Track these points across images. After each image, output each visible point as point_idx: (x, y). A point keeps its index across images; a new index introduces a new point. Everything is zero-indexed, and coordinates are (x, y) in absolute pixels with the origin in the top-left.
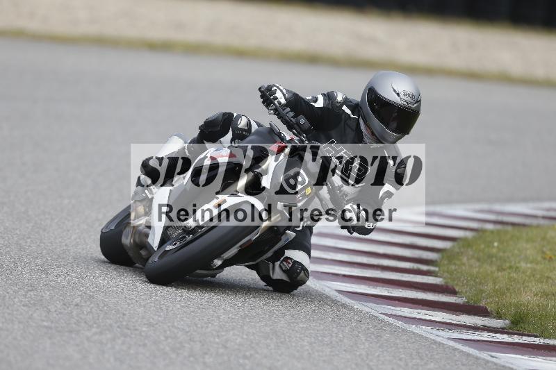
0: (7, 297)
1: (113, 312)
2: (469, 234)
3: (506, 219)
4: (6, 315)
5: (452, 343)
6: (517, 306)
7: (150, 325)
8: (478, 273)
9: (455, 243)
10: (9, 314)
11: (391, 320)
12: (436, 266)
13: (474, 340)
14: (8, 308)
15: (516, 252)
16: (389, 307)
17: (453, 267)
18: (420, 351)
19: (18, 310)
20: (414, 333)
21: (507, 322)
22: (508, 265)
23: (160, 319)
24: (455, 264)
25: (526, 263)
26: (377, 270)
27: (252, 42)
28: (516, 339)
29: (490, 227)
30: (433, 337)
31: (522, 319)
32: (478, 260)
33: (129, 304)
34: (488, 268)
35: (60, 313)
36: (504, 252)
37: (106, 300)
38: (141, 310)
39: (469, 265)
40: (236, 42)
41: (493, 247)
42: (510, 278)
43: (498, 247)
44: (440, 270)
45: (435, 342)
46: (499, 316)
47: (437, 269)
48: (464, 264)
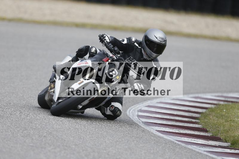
0: (15, 133)
1: (60, 139)
2: (213, 106)
3: (229, 100)
4: (14, 141)
5: (205, 153)
6: (234, 137)
7: (76, 145)
8: (217, 123)
9: (207, 110)
10: (15, 140)
11: (179, 143)
12: (199, 120)
13: (215, 152)
14: (15, 138)
15: (233, 114)
16: (178, 137)
17: (206, 120)
18: (192, 156)
19: (19, 139)
20: (189, 149)
21: (229, 144)
22: (230, 119)
23: (80, 142)
24: (207, 119)
25: (238, 119)
26: (173, 121)
27: (120, 24)
28: (233, 151)
29: (222, 103)
30: (197, 150)
31: (236, 143)
32: (217, 117)
33: (67, 136)
34: (221, 121)
35: (38, 140)
36: (228, 114)
37: (57, 134)
38: (72, 139)
39: (213, 119)
40: (113, 24)
41: (224, 111)
42: (230, 125)
43: (225, 111)
44: (200, 122)
45: (198, 153)
46: (226, 142)
47: (199, 121)
48: (211, 119)
